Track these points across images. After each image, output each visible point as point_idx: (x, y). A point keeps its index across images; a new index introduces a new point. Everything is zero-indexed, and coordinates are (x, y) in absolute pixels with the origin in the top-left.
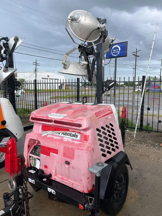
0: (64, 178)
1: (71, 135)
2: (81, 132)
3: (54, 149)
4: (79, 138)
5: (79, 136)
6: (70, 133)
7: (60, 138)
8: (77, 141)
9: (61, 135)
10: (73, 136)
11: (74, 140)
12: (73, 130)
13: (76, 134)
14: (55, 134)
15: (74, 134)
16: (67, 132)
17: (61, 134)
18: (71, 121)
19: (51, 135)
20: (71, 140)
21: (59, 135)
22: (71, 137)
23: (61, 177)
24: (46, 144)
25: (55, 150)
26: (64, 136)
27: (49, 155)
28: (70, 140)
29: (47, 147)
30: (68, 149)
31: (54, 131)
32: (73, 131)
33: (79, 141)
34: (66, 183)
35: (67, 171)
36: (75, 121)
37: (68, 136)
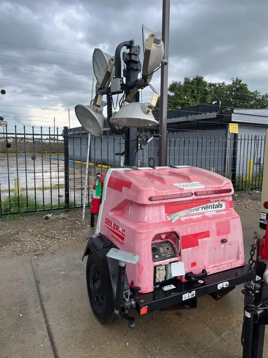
0: (216, 265)
1: (215, 206)
2: (225, 199)
3: (203, 233)
4: (224, 207)
5: (224, 204)
6: (212, 204)
7: (201, 215)
8: (223, 211)
9: (202, 211)
10: (217, 206)
11: (219, 212)
12: (214, 200)
13: (220, 203)
14: (193, 212)
15: (218, 204)
16: (209, 204)
17: (200, 209)
18: (218, 188)
19: (185, 216)
20: (216, 213)
21: (198, 212)
22: (215, 209)
23: (212, 266)
24: (189, 230)
25: (205, 232)
26: (206, 210)
27: (197, 244)
28: (214, 213)
29: (192, 235)
30: (222, 223)
31: (190, 209)
32: (216, 201)
33: (226, 210)
34: (223, 267)
35: (222, 252)
36: (222, 187)
37: (211, 210)
